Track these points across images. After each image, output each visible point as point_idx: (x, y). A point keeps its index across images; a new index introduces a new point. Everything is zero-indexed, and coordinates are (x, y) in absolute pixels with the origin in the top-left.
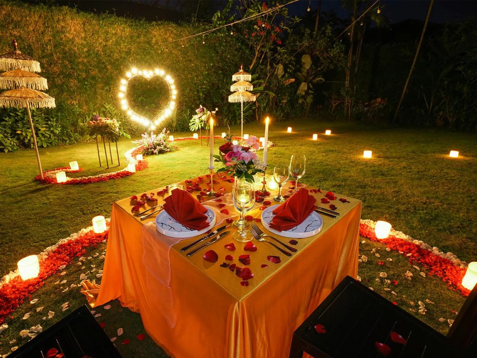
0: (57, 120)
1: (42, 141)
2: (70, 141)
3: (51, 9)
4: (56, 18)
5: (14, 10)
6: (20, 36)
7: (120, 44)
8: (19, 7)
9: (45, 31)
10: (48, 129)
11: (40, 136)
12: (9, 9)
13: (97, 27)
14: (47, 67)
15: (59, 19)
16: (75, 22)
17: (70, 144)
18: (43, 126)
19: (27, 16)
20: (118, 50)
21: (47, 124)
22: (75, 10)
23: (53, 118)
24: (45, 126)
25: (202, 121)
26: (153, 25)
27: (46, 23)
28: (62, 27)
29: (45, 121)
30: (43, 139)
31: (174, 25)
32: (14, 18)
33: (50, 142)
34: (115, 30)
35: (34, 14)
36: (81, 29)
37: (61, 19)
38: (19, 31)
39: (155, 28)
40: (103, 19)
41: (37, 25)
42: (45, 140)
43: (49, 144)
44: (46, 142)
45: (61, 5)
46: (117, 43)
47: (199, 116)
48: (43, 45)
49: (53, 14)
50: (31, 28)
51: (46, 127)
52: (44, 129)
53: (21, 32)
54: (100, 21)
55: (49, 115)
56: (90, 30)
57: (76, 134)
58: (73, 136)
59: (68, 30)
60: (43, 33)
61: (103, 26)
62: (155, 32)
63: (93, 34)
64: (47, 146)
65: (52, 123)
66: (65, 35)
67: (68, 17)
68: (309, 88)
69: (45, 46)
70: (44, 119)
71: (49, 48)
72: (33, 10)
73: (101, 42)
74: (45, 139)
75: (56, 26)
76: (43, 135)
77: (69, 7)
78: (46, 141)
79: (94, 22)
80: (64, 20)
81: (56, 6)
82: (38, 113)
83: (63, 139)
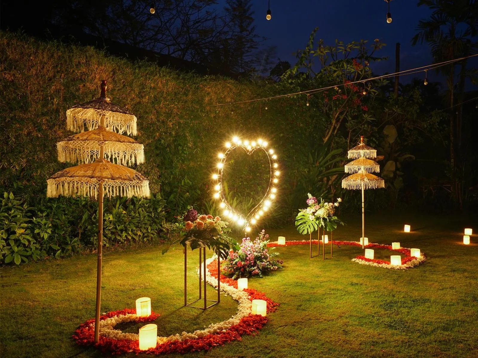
0: (47, 215)
1: (13, 252)
2: (63, 252)
3: (70, 48)
4: (75, 60)
5: (12, 44)
6: (13, 81)
7: (160, 102)
8: (21, 40)
9: (54, 76)
10: (28, 231)
11: (12, 243)
12: (5, 41)
13: (131, 77)
14: (46, 130)
15: (79, 62)
16: (103, 68)
17: (62, 257)
18: (22, 225)
19: (31, 54)
20: (156, 109)
21: (30, 222)
22: (102, 53)
23: (42, 212)
24: (26, 225)
25: (318, 218)
26: (206, 80)
27: (59, 66)
28: (83, 74)
29: (26, 216)
30: (16, 249)
31: (233, 81)
32: (9, 56)
33: (28, 254)
34: (154, 83)
35: (42, 53)
36: (109, 78)
37: (83, 63)
38: (14, 75)
39: (208, 84)
40: (140, 67)
41: (43, 67)
42: (20, 251)
43: (25, 259)
44: (21, 255)
45: (84, 45)
46: (156, 100)
47: (313, 210)
48: (48, 97)
49: (71, 54)
50: (33, 71)
51: (26, 228)
52: (22, 231)
53: (17, 76)
54: (135, 69)
55: (33, 206)
56: (121, 80)
57: (76, 239)
58: (69, 243)
59: (90, 78)
60: (50, 80)
61: (140, 76)
62: (209, 88)
63: (124, 86)
64: (23, 261)
65: (39, 220)
66: (84, 85)
67: (94, 60)
68: (397, 169)
69: (49, 98)
70: (26, 213)
71: (57, 101)
72: (42, 48)
73: (134, 98)
74: (20, 248)
75: (74, 71)
76: (17, 241)
77: (96, 48)
78: (21, 253)
79: (128, 70)
80: (88, 64)
81: (76, 46)
82: (15, 202)
83: (50, 247)
